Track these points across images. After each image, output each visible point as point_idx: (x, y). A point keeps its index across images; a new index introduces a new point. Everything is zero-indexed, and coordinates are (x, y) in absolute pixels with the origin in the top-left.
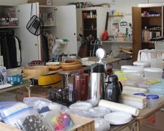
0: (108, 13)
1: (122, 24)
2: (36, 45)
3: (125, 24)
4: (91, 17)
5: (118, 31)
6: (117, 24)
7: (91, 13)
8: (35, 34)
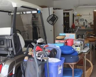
0: (73, 14)
1: (81, 20)
2: (51, 31)
3: (83, 20)
4: (66, 16)
5: (79, 23)
6: (78, 20)
7: (66, 14)
8: (52, 25)
